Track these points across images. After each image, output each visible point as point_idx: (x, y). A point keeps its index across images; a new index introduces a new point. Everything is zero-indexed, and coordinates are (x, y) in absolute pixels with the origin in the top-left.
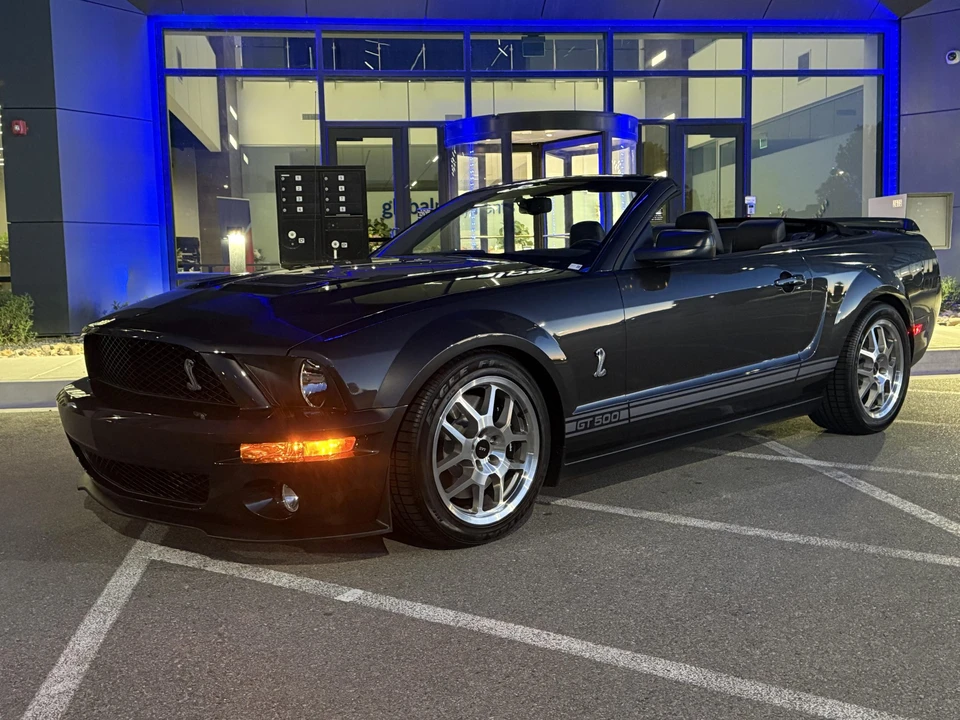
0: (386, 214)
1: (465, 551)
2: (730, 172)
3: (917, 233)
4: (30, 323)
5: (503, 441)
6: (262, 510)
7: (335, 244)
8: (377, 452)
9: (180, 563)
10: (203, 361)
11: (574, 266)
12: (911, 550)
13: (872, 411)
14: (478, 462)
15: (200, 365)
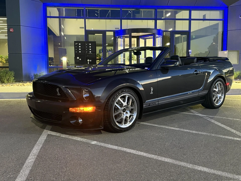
0: (100, 52)
1: (120, 133)
2: (185, 43)
3: (228, 61)
4: (14, 78)
5: (129, 108)
6: (74, 123)
7: (88, 60)
8: (100, 110)
9: (55, 135)
10: (61, 89)
11: (146, 68)
12: (222, 135)
13: (216, 103)
14: (123, 113)
15: (60, 90)
